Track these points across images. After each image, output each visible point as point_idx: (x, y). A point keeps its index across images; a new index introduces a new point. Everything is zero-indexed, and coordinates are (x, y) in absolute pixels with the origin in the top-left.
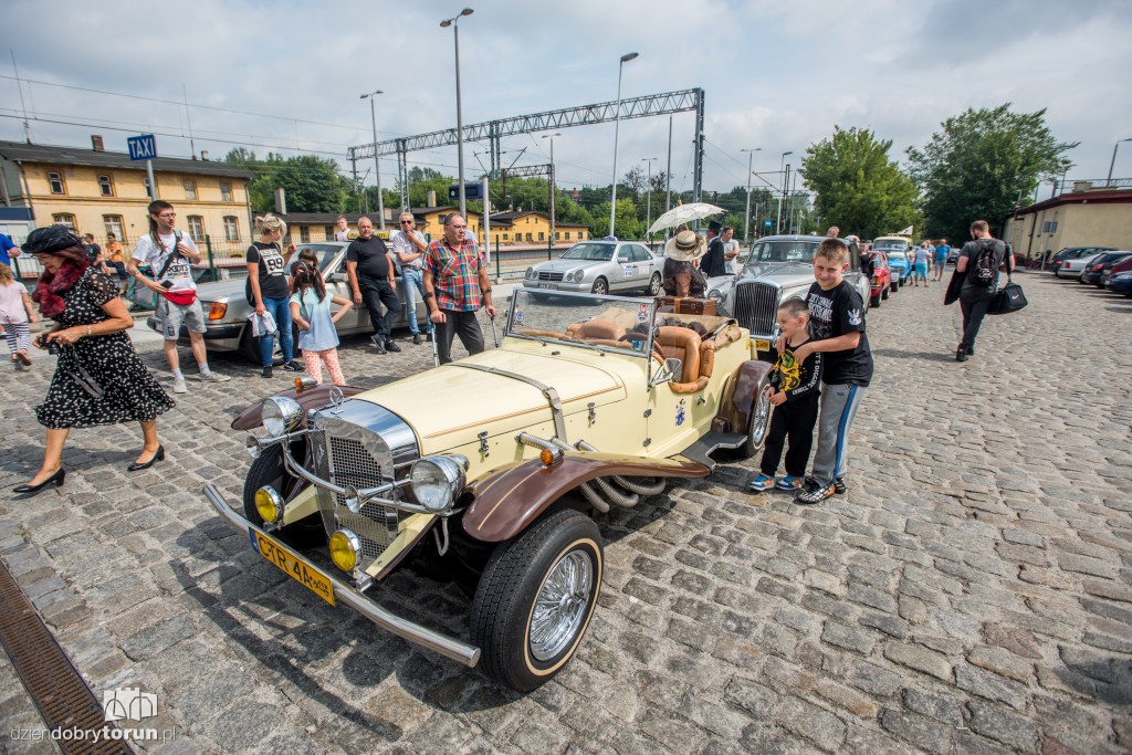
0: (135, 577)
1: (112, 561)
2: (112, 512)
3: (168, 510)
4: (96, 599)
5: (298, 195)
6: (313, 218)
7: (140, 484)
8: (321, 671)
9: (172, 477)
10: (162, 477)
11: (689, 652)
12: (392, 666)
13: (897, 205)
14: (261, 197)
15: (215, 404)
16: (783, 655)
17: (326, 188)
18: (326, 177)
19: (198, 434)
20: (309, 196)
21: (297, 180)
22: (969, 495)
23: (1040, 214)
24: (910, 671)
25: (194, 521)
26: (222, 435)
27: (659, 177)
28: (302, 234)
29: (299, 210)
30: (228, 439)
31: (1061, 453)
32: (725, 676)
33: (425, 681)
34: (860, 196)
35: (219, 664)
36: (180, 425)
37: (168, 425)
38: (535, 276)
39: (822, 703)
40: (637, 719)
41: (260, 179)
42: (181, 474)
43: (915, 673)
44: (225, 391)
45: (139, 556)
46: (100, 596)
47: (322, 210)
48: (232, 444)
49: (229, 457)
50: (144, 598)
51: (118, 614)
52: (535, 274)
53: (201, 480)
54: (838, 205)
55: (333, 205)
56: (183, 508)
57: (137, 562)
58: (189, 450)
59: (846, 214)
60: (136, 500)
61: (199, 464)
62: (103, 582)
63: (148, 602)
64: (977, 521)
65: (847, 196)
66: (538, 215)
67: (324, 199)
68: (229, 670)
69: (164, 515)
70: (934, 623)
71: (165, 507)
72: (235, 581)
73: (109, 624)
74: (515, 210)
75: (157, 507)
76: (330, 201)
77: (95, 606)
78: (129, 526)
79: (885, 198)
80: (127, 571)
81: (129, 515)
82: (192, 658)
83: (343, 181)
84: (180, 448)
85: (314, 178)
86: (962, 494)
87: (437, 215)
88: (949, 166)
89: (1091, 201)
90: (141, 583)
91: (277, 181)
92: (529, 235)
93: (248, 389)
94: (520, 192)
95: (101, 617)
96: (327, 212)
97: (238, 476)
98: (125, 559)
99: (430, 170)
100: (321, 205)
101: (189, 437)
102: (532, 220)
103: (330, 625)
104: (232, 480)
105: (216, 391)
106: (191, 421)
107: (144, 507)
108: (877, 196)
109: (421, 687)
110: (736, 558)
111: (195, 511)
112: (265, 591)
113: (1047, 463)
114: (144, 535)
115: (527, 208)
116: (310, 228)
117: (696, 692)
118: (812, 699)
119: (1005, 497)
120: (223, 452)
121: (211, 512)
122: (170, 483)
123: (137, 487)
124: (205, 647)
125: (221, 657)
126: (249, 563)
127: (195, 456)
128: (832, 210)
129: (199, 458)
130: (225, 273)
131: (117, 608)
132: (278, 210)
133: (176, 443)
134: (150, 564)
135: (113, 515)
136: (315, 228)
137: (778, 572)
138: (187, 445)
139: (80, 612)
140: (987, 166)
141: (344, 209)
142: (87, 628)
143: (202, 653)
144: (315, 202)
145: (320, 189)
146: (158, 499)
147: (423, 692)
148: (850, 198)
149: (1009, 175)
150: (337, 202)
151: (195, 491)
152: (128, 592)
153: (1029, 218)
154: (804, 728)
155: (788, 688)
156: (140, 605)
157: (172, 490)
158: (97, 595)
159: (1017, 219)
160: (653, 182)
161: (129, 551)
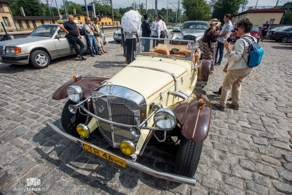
0: (24, 157)
1: (11, 152)
2: (3, 131)
3: (26, 127)
4: (11, 170)
5: (27, 10)
6: (36, 18)
7: (10, 117)
8: (115, 184)
9: (22, 113)
10: (18, 114)
11: (223, 153)
12: (138, 176)
13: (206, 13)
14: (14, 10)
15: (26, 84)
16: (248, 149)
17: (38, 7)
18: (36, 3)
19: (25, 96)
20: (32, 10)
21: (26, 4)
22: (262, 94)
23: (241, 16)
24: (280, 149)
25: (38, 130)
26: (34, 95)
27: (142, 5)
28: (33, 23)
29: (29, 15)
30: (37, 96)
31: (274, 80)
32: (237, 159)
33: (153, 180)
34: (197, 10)
35: (75, 189)
36: (16, 93)
37: (11, 93)
38: (116, 35)
39: (266, 163)
40: (222, 179)
41: (12, 3)
42: (25, 112)
43: (282, 149)
44: (28, 79)
45: (22, 148)
46: (13, 168)
47: (38, 15)
48: (40, 98)
49: (40, 103)
50: (32, 166)
51: (23, 175)
52: (117, 34)
53: (34, 113)
54: (191, 13)
55: (41, 13)
56: (31, 125)
57: (22, 150)
58: (24, 102)
59: (193, 16)
60: (11, 124)
61: (30, 107)
62: (11, 162)
63: (34, 167)
64: (268, 101)
65: (194, 10)
66: (108, 16)
67: (38, 11)
68: (80, 190)
69: (25, 129)
70: (276, 133)
71: (24, 126)
72: (65, 152)
73: (21, 180)
74: (101, 15)
75: (21, 126)
76: (40, 12)
77: (12, 173)
78: (12, 136)
79: (203, 11)
80: (20, 155)
81: (11, 131)
82: (63, 188)
83: (43, 5)
84: (20, 102)
85: (32, 3)
86: (260, 94)
87: (77, 17)
88: (219, 2)
89: (253, 12)
90: (28, 159)
91: (19, 4)
92: (106, 23)
93: (37, 77)
94: (101, 9)
95: (17, 177)
96: (39, 16)
97: (47, 110)
98: (16, 151)
99: (72, 2)
100: (37, 13)
101: (22, 97)
102: (106, 18)
103: (108, 164)
104: (45, 112)
105: (25, 79)
106: (20, 91)
107: (15, 127)
108: (201, 11)
109: (152, 182)
110: (218, 120)
111: (37, 126)
112: (78, 154)
113: (273, 83)
114: (20, 139)
115: (104, 15)
116: (36, 21)
117: (233, 166)
118: (263, 162)
119: (270, 94)
120: (37, 101)
121: (43, 125)
122: (22, 116)
123: (9, 119)
124: (66, 182)
125: (75, 185)
126: (67, 144)
127: (27, 104)
128: (190, 15)
129: (29, 104)
130: (12, 37)
131: (22, 173)
132: (22, 15)
133: (18, 100)
134: (28, 151)
135: (4, 132)
136: (37, 21)
137: (231, 123)
138: (22, 100)
139: (6, 177)
140: (229, 2)
141: (45, 15)
142: (13, 184)
143: (66, 185)
144: (35, 12)
145: (35, 7)
146: (20, 123)
147: (153, 184)
148: (194, 11)
149: (233, 5)
150: (42, 12)
151: (33, 118)
152: (24, 164)
153: (238, 17)
154: (267, 172)
155: (255, 160)
156: (32, 169)
157: (24, 119)
158: (11, 168)
159: (235, 17)
160: (140, 6)
161: (16, 146)
